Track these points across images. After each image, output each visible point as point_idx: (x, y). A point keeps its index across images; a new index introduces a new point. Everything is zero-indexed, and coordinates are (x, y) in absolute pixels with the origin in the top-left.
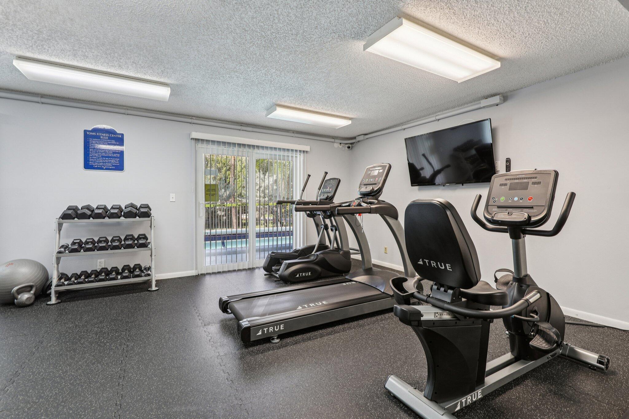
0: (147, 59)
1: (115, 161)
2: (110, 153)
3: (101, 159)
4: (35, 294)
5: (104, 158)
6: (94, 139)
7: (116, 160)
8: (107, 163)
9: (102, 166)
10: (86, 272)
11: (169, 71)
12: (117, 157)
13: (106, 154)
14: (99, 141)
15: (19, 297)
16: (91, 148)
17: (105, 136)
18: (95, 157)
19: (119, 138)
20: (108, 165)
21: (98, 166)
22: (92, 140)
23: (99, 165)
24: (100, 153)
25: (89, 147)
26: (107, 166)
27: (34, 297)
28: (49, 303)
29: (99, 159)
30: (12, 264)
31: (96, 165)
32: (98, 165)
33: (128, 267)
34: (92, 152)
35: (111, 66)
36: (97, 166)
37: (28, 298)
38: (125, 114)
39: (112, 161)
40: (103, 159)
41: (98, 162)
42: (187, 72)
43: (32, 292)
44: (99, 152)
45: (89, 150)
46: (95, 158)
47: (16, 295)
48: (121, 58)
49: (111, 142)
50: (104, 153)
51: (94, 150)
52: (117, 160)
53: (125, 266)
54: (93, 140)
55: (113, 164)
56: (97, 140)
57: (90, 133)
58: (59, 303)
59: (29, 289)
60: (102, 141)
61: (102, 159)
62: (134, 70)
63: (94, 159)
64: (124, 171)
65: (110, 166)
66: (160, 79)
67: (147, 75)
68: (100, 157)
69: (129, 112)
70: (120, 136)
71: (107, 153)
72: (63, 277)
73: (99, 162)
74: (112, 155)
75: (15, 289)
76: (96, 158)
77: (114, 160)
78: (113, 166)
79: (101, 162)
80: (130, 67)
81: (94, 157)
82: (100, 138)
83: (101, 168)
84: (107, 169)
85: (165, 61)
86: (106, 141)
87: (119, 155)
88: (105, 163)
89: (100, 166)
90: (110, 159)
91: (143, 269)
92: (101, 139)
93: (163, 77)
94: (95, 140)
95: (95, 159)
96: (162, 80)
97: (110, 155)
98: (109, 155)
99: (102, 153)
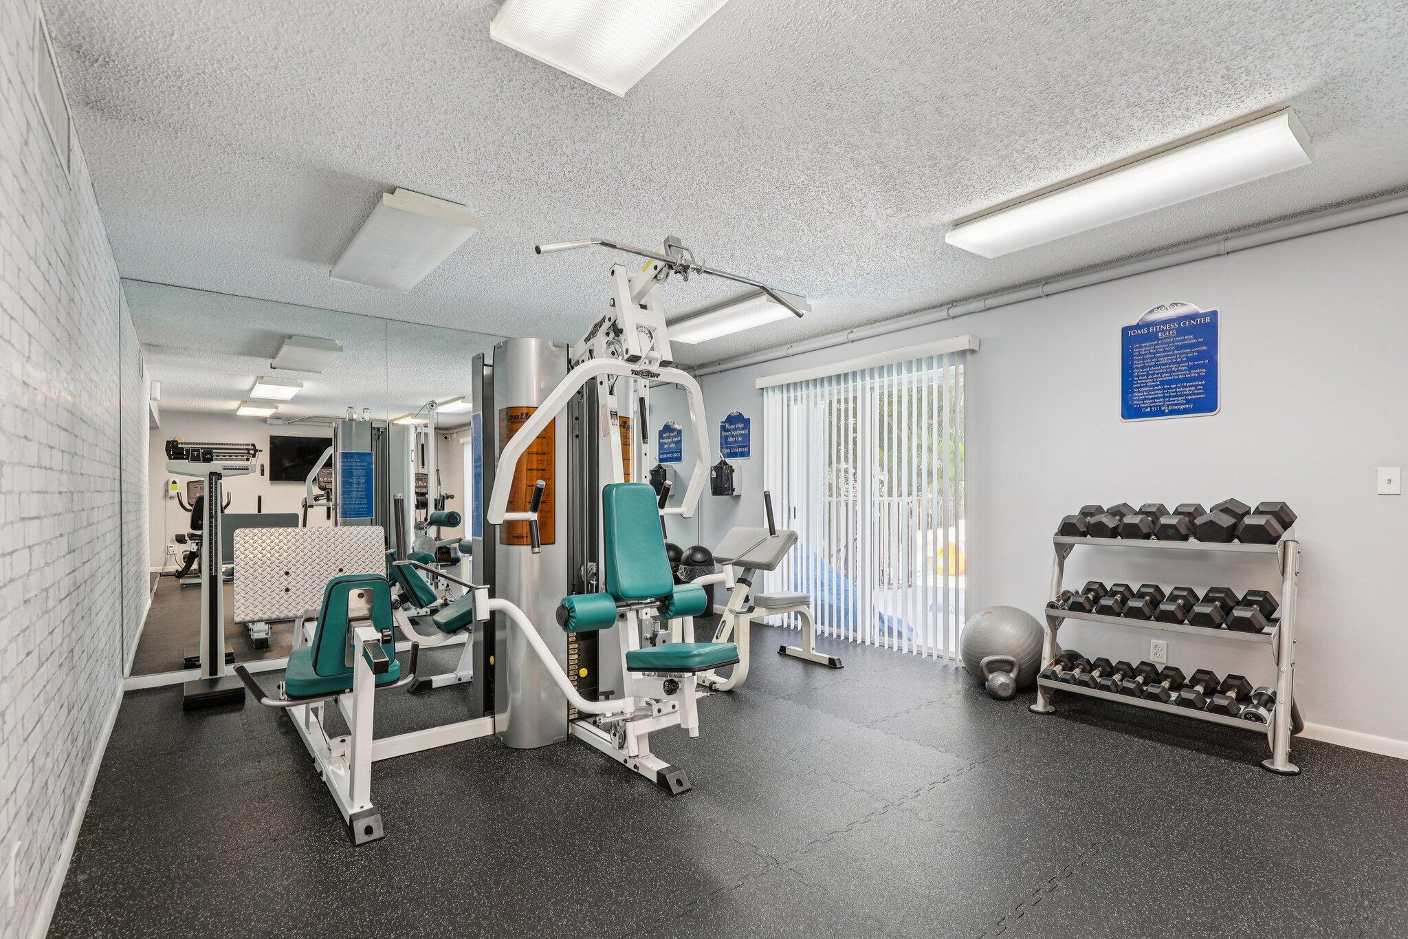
0: (1151, 71)
1: (1193, 389)
2: (1182, 370)
3: (1158, 390)
4: (1017, 680)
5: (1166, 386)
6: (1144, 345)
7: (1195, 386)
8: (1173, 397)
9: (1160, 406)
10: (1107, 662)
11: (1244, 63)
12: (1199, 378)
13: (1171, 376)
14: (1155, 345)
15: (991, 677)
16: (1137, 368)
17: (1169, 331)
18: (1146, 386)
19: (1205, 324)
20: (1176, 402)
21: (1153, 409)
22: (1138, 348)
23: (1154, 407)
24: (1158, 374)
25: (1133, 364)
26: (1172, 405)
27: (1012, 685)
28: (1033, 707)
29: (1156, 390)
30: (990, 613)
31: (1147, 407)
32: (1151, 407)
33: (1207, 677)
34: (1138, 376)
35: (1093, 147)
36: (1149, 409)
37: (1002, 684)
38: (1219, 255)
39: (1187, 389)
40: (1164, 389)
41: (1152, 399)
42: (1309, 22)
43: (1012, 675)
44: (1154, 374)
45: (1133, 373)
46: (1145, 389)
47: (986, 671)
48: (1095, 116)
49: (1185, 340)
50: (1167, 372)
51: (1143, 371)
52: (1198, 385)
53: (1199, 671)
54: (1142, 347)
55: (1190, 397)
56: (1150, 346)
57: (1134, 333)
58: (1048, 713)
59: (1008, 668)
60: (1162, 344)
61: (1160, 389)
62: (1149, 126)
63: (1143, 392)
64: (1217, 411)
65: (1180, 404)
66: (1242, 105)
67: (1194, 115)
68: (1158, 386)
69: (1231, 245)
70: (1208, 320)
71: (1174, 372)
72: (1062, 661)
73: (1154, 398)
74: (1185, 375)
75: (986, 659)
76: (1147, 389)
77: (1190, 386)
78: (1188, 402)
79: (1158, 398)
80: (1133, 122)
81: (1143, 387)
82: (1157, 339)
83: (1159, 413)
84: (1172, 413)
85: (1205, 42)
86: (1170, 342)
87: (1204, 370)
88: (1169, 397)
89: (1157, 406)
90: (1182, 387)
91: (1252, 693)
92: (1159, 340)
93: (1243, 93)
94: (1146, 346)
95: (1146, 391)
96: (1251, 104)
97: (1180, 376)
98: (1178, 375)
99: (1162, 374)
